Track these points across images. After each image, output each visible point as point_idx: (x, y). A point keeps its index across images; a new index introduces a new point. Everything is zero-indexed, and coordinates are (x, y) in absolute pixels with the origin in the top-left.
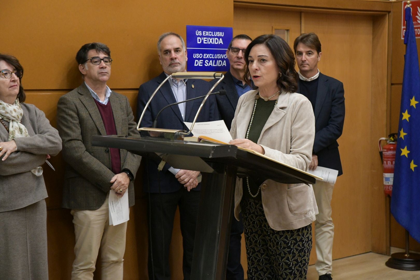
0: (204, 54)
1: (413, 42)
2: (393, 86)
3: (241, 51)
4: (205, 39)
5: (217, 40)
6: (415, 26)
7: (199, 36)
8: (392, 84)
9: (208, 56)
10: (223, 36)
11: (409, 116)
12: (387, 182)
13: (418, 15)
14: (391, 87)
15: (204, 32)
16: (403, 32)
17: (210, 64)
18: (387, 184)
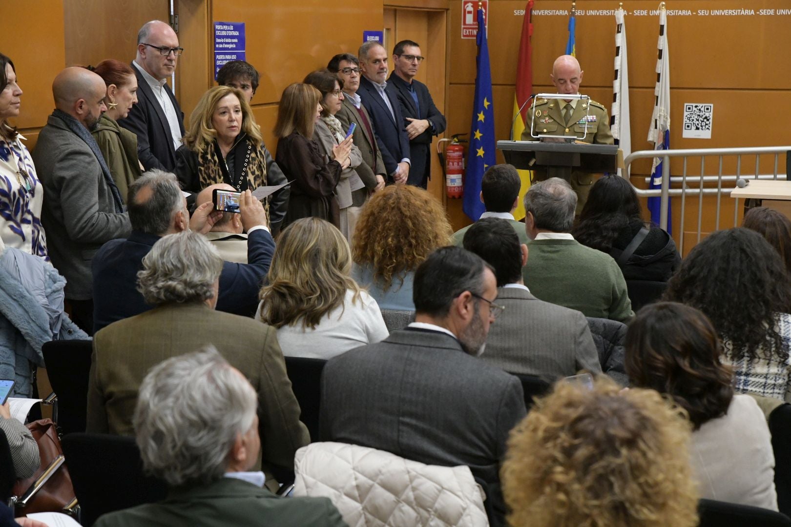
3: (416, 59)
8: (450, 84)
11: (485, 117)
12: (452, 183)
14: (453, 86)
16: (465, 32)
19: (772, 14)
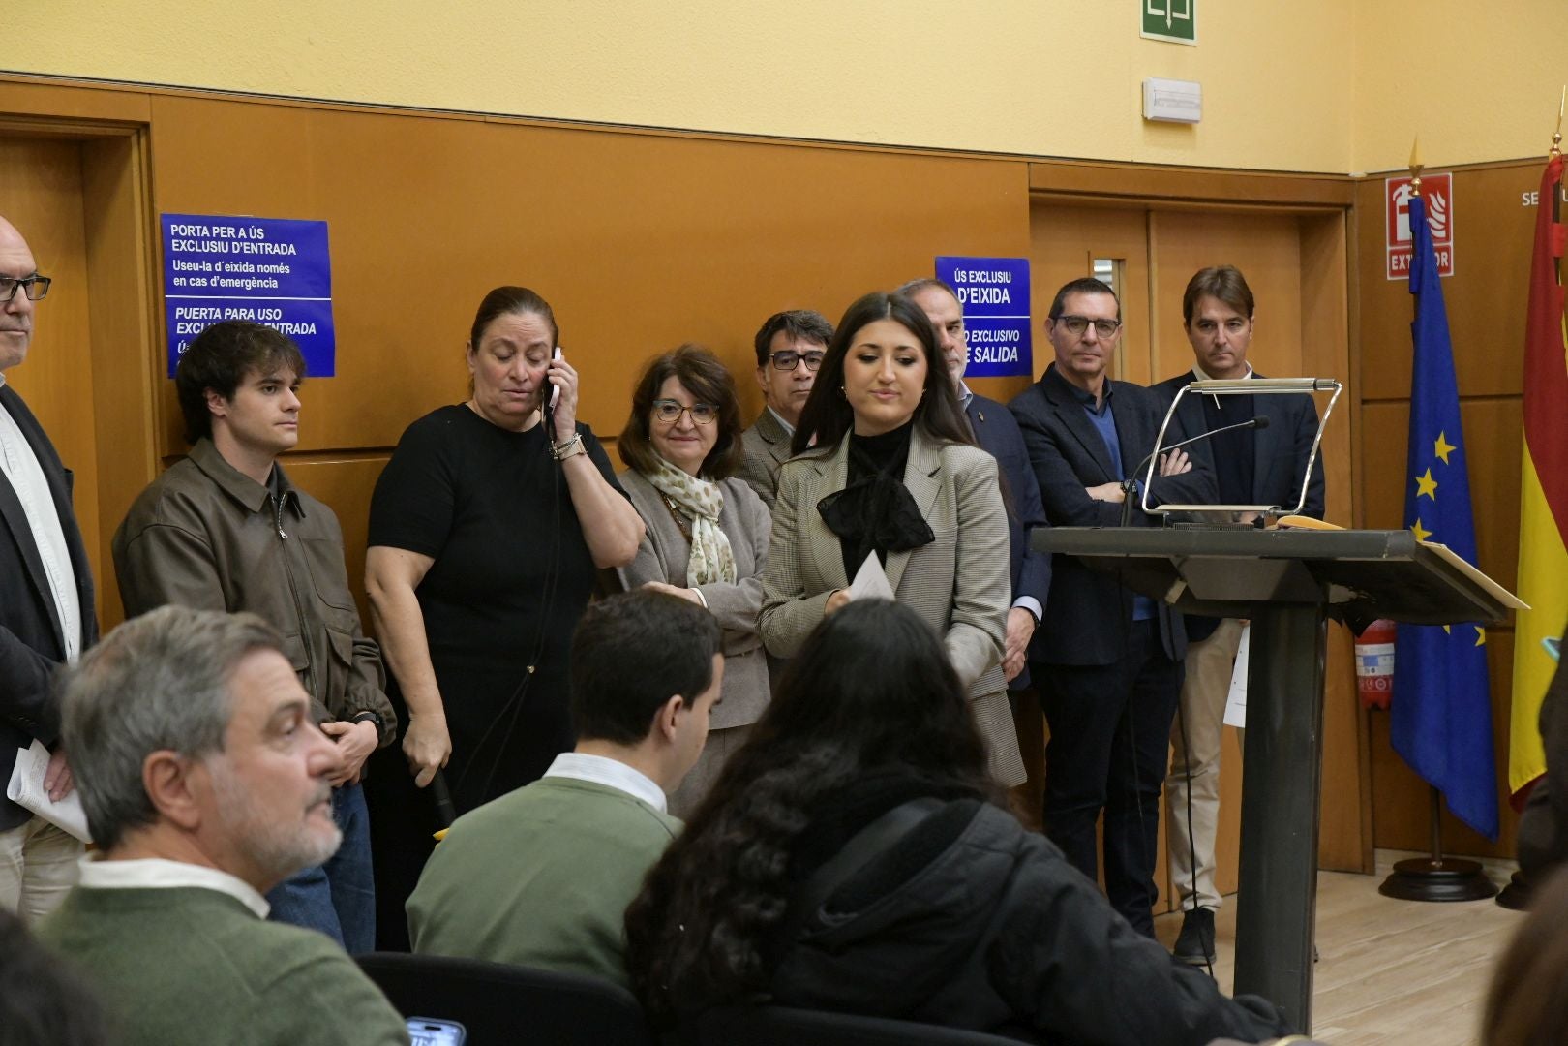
0: (974, 332)
1: (1434, 288)
2: (1365, 406)
3: (1092, 325)
4: (974, 292)
5: (997, 293)
6: (1435, 245)
7: (961, 284)
8: (1364, 402)
9: (980, 335)
10: (1009, 282)
11: (1435, 485)
12: (1370, 668)
13: (1432, 216)
14: (1362, 409)
15: (971, 272)
16: (1396, 264)
17: (985, 357)
18: (1371, 674)
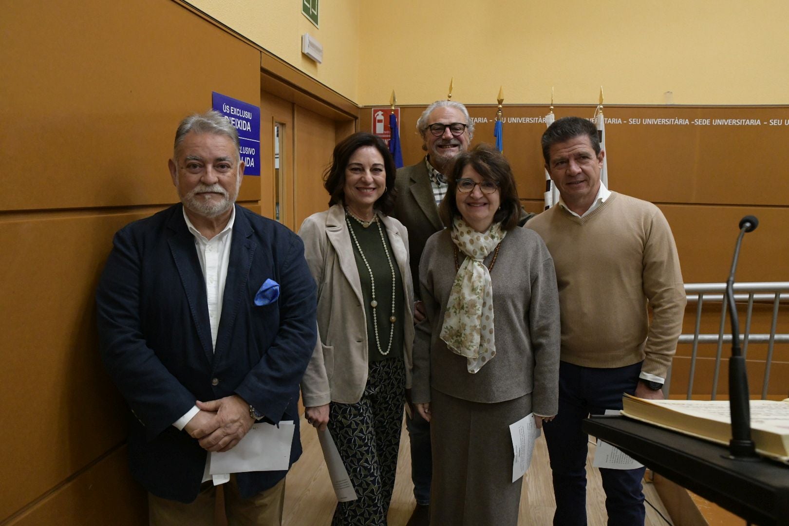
5: (245, 124)
10: (250, 119)
15: (232, 108)
19: (708, 124)
